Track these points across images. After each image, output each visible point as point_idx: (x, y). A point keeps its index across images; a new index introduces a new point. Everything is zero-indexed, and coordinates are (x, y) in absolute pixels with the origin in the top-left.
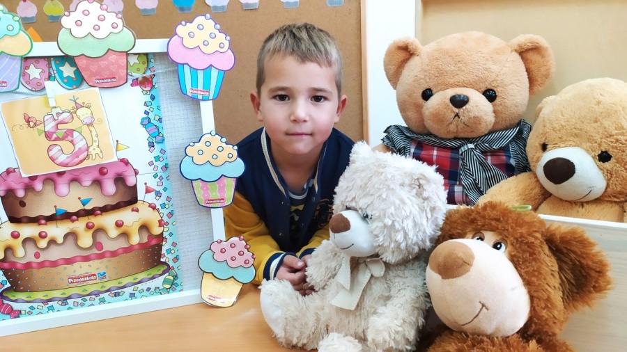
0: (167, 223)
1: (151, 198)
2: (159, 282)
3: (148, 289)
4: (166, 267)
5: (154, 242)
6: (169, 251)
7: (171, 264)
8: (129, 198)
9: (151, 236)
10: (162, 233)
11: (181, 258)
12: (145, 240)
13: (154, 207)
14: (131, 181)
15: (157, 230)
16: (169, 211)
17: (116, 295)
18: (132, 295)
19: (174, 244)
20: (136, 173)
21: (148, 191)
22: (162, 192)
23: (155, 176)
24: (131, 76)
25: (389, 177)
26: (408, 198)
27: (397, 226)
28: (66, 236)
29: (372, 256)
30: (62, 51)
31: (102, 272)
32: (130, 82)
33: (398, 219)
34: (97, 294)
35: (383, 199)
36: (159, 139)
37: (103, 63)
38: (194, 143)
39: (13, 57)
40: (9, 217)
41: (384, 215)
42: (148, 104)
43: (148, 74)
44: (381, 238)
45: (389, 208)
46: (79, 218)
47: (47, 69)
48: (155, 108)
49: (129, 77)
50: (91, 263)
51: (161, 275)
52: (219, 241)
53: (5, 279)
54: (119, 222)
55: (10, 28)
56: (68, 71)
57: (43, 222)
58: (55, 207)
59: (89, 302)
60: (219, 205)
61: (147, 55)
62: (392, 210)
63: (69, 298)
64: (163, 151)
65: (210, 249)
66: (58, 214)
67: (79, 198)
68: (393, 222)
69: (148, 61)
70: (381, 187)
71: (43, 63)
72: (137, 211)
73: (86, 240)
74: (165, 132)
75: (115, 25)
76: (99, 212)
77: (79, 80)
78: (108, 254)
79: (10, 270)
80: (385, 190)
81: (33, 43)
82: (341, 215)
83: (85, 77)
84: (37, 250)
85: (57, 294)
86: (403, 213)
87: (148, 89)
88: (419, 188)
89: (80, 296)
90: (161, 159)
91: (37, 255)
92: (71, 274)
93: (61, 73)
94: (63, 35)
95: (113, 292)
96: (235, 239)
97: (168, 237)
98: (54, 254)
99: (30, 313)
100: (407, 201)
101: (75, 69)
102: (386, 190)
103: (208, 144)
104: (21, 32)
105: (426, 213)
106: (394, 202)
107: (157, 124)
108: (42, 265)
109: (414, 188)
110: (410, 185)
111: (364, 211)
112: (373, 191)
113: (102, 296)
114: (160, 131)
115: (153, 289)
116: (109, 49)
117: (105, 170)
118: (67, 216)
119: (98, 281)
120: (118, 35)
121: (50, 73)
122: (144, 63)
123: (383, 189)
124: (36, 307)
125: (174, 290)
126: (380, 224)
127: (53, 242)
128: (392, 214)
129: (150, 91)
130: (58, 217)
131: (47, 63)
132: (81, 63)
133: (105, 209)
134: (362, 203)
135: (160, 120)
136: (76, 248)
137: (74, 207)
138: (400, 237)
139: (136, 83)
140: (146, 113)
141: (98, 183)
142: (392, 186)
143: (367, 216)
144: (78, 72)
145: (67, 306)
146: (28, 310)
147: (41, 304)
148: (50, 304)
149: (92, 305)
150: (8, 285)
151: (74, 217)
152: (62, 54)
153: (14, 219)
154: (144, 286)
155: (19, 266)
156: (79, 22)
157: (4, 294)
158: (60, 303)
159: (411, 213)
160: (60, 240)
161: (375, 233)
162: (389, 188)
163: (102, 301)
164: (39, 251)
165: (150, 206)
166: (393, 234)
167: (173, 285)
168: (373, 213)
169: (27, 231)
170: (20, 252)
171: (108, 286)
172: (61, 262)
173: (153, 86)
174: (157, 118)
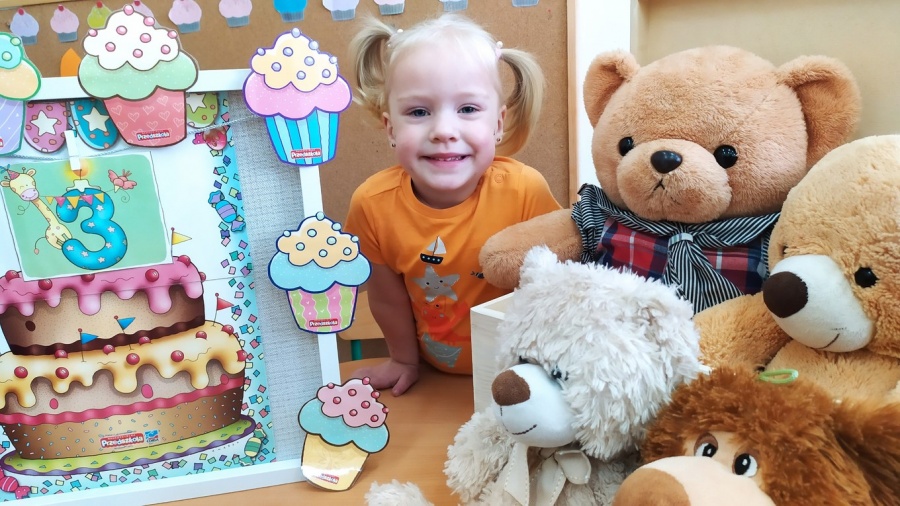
0: (250, 356)
1: (226, 317)
2: (238, 447)
3: (223, 458)
4: (249, 424)
5: (231, 385)
6: (254, 399)
7: (257, 419)
8: (192, 317)
9: (226, 376)
10: (243, 372)
11: (273, 411)
12: (217, 382)
13: (229, 331)
14: (194, 291)
15: (235, 367)
16: (253, 336)
17: (174, 466)
18: (198, 467)
19: (262, 389)
20: (203, 278)
21: (220, 306)
22: (242, 307)
23: (232, 283)
24: (193, 127)
25: (597, 304)
26: (632, 342)
27: (615, 392)
28: (97, 376)
29: (567, 447)
30: (85, 91)
31: (152, 430)
32: (191, 137)
33: (615, 380)
34: (146, 463)
35: (588, 344)
36: (237, 225)
37: (148, 109)
38: (290, 231)
39: (11, 101)
40: (11, 346)
41: (591, 373)
42: (220, 171)
43: (220, 124)
44: (586, 415)
45: (599, 360)
46: (118, 349)
47: (64, 119)
48: (231, 178)
49: (189, 129)
50: (134, 416)
51: (242, 436)
52: (331, 385)
53: (6, 439)
54: (177, 354)
55: (7, 56)
56: (96, 121)
57: (62, 353)
58: (80, 330)
59: (132, 477)
60: (330, 329)
61: (217, 94)
62: (605, 363)
63: (103, 469)
64: (243, 244)
65: (317, 397)
66: (84, 341)
67: (116, 317)
68: (607, 384)
69: (219, 104)
70: (583, 322)
71: (59, 109)
72: (204, 336)
73: (127, 381)
74: (246, 215)
75: (166, 49)
76: (146, 338)
77: (114, 135)
78: (161, 404)
79: (14, 426)
80: (590, 327)
81: (42, 79)
82: (512, 373)
83: (122, 130)
84: (53, 396)
85: (84, 463)
86: (626, 369)
87: (219, 147)
88: (651, 325)
89: (118, 466)
90: (241, 257)
91: (54, 404)
92: (106, 433)
93: (85, 124)
94: (87, 66)
95: (169, 461)
96: (355, 383)
97: (252, 377)
98: (79, 403)
99: (44, 492)
100: (631, 347)
101: (106, 118)
102: (593, 328)
103: (312, 233)
104: (23, 62)
105: (665, 369)
106: (608, 349)
107: (234, 201)
108: (60, 419)
109: (641, 325)
110: (634, 320)
111: (553, 366)
112: (568, 330)
113: (152, 466)
114: (239, 212)
115: (229, 458)
116: (157, 87)
117: (155, 274)
118: (97, 345)
119: (145, 444)
120: (171, 64)
121: (68, 124)
122: (212, 107)
123: (586, 327)
124: (53, 482)
125: (263, 459)
126: (584, 390)
127: (77, 384)
128: (604, 371)
129: (222, 150)
130: (84, 346)
131: (64, 109)
132: (115, 109)
133: (155, 335)
134: (550, 351)
135: (238, 196)
136: (112, 393)
137: (108, 331)
138: (618, 412)
139: (200, 138)
140: (217, 184)
141: (143, 293)
142: (603, 321)
143: (559, 375)
144: (110, 123)
145: (100, 482)
146: (42, 486)
147: (61, 478)
148: (75, 477)
149: (138, 480)
150: (12, 448)
151: (109, 347)
152: (87, 96)
153: (18, 349)
154: (216, 453)
155: (27, 420)
156: (111, 46)
157: (7, 462)
158: (90, 476)
159: (637, 368)
160: (88, 382)
161: (574, 405)
162: (597, 325)
163: (153, 475)
164: (57, 398)
165: (224, 329)
166: (607, 407)
167: (260, 452)
168: (570, 369)
169: (39, 367)
170: (29, 399)
171: (162, 451)
172: (90, 414)
173: (227, 143)
174: (234, 193)
